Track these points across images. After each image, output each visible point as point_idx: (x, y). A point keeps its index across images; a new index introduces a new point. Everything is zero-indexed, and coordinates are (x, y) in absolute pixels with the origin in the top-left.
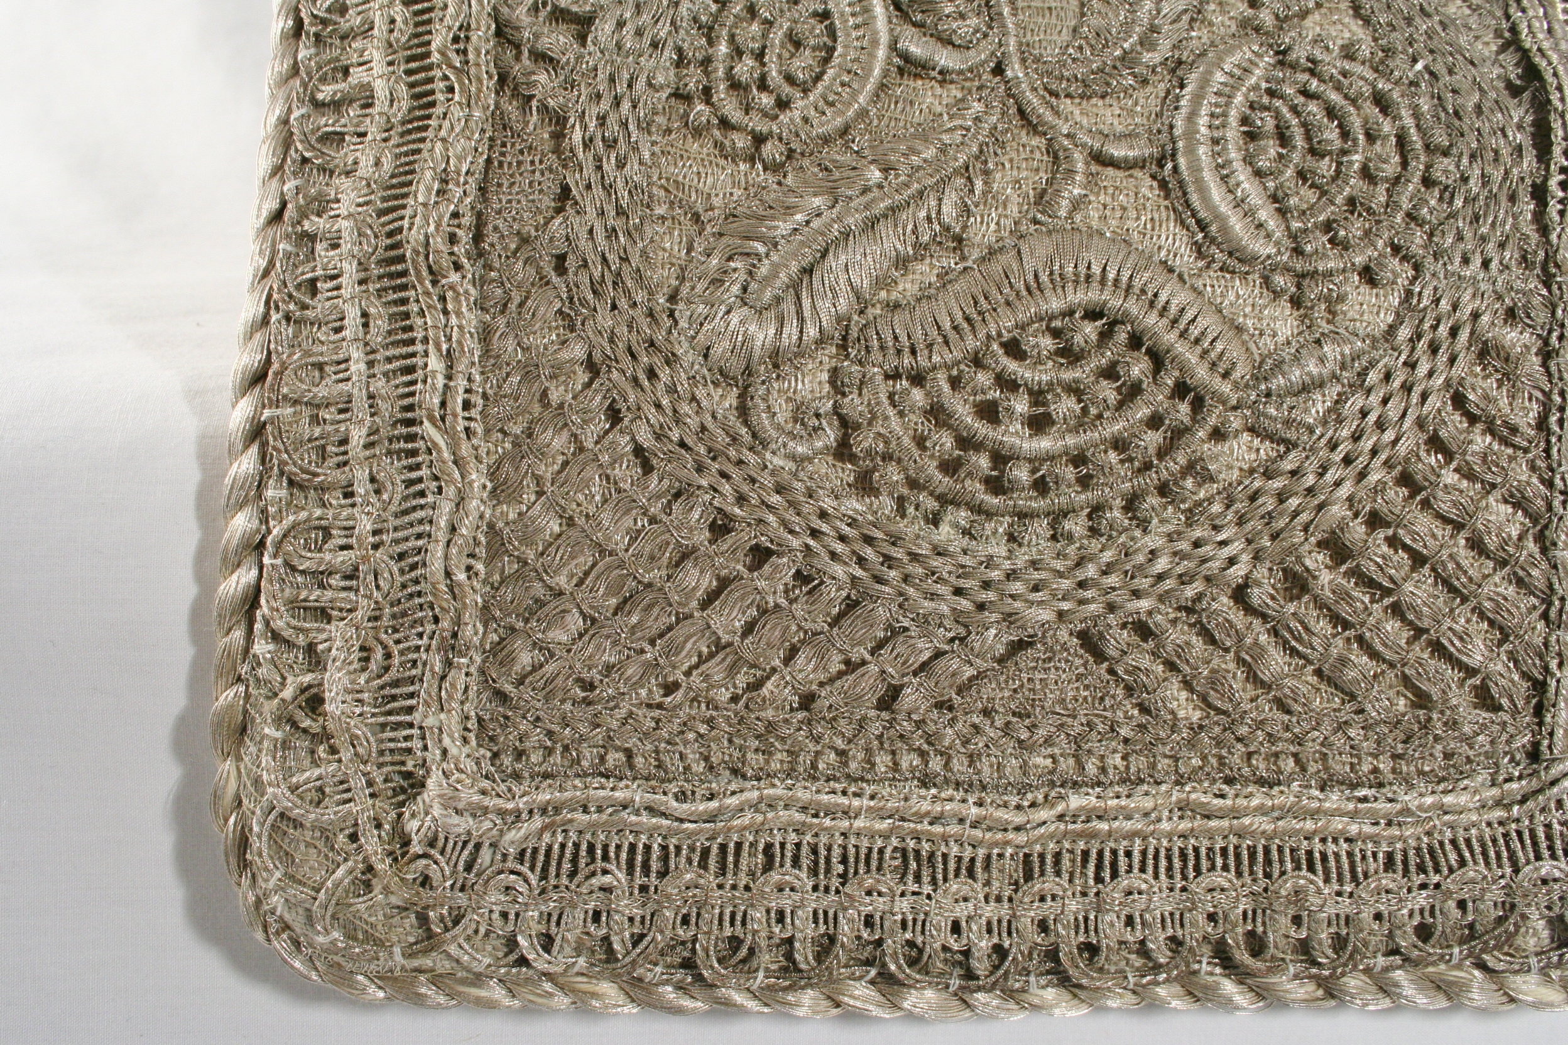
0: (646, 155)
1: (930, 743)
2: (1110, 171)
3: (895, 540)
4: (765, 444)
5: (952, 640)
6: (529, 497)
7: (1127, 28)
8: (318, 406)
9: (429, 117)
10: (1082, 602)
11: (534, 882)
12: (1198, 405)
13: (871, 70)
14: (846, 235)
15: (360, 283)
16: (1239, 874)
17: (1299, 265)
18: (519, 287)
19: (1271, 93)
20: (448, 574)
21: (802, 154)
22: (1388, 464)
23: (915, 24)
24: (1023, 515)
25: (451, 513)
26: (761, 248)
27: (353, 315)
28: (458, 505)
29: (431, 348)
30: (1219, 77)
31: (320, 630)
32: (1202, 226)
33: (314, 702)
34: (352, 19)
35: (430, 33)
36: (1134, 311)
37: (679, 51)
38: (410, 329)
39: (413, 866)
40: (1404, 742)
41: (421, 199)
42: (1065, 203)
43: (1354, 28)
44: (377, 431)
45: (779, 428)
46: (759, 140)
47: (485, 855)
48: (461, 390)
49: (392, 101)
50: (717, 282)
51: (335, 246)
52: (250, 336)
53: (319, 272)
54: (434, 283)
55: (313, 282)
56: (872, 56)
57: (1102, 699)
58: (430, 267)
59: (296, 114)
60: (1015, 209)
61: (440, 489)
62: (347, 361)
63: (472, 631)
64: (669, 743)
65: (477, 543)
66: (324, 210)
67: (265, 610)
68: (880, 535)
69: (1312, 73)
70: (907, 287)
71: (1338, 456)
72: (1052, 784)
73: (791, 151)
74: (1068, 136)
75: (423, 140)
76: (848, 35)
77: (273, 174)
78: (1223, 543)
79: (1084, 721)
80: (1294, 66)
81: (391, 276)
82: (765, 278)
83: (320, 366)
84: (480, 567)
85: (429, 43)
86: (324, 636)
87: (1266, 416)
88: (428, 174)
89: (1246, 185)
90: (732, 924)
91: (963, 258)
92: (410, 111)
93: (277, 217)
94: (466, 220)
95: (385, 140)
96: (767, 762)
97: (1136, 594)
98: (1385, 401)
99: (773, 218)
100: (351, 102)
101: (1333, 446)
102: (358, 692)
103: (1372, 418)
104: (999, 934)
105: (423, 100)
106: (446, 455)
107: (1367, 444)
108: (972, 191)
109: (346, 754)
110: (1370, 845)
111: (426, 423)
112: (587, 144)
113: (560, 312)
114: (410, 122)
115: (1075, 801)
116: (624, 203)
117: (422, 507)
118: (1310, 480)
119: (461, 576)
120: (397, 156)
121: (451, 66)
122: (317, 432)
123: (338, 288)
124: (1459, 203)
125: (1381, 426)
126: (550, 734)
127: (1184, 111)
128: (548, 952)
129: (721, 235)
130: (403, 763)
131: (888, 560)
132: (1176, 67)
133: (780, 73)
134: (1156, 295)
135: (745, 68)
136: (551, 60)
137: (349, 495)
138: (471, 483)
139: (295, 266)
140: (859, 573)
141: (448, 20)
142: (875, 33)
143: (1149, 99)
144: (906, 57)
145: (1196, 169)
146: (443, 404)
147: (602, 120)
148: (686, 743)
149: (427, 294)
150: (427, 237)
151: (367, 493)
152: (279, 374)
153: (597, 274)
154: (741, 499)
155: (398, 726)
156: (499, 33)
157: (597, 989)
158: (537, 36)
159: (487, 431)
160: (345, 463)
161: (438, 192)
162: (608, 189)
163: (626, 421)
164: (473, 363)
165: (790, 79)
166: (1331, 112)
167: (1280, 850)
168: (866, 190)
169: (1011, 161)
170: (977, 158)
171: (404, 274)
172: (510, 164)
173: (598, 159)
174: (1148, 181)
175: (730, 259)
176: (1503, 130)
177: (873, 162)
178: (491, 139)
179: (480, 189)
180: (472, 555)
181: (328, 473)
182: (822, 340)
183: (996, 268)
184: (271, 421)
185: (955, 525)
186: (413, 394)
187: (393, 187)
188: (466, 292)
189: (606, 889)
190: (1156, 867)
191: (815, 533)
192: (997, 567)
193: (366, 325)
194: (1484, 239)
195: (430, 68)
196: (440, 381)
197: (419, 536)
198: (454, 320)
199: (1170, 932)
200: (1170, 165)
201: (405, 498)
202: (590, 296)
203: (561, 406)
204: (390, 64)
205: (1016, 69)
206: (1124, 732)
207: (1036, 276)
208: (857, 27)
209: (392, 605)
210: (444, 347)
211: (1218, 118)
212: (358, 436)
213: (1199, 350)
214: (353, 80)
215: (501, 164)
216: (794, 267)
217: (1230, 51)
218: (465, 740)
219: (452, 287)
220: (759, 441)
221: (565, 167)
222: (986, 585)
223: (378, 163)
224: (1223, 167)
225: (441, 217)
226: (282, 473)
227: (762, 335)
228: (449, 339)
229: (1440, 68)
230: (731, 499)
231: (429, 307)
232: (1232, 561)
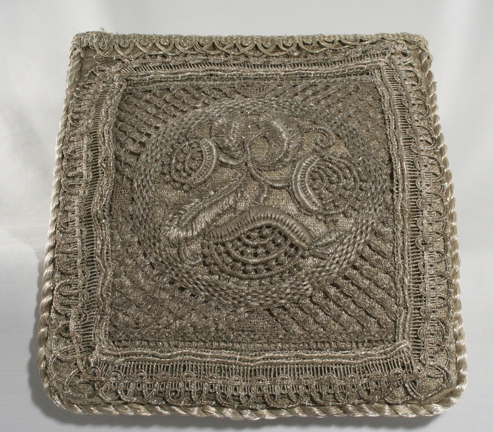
0: (154, 189)
1: (227, 339)
2: (276, 190)
3: (217, 285)
4: (183, 262)
5: (232, 311)
6: (123, 276)
7: (280, 152)
8: (69, 254)
9: (97, 180)
10: (267, 301)
11: (122, 374)
12: (297, 249)
13: (212, 166)
14: (204, 208)
15: (80, 222)
16: (313, 375)
17: (325, 213)
18: (120, 223)
19: (319, 168)
20: (102, 295)
21: (194, 188)
22: (348, 263)
23: (224, 153)
24: (252, 279)
25: (103, 280)
26: (182, 212)
27: (78, 230)
28: (104, 278)
29: (98, 238)
30: (304, 164)
31: (68, 310)
32: (299, 203)
33: (67, 329)
34: (77, 155)
35: (98, 158)
36: (279, 225)
37: (163, 162)
38: (93, 234)
39: (91, 371)
40: (357, 338)
41: (96, 201)
42: (262, 199)
43: (344, 149)
44: (84, 260)
45: (187, 258)
46: (183, 184)
47: (110, 367)
48: (105, 249)
49: (88, 176)
50: (171, 221)
51: (73, 214)
52: (50, 237)
53: (69, 220)
54: (99, 222)
55: (67, 222)
56: (212, 162)
57: (274, 327)
58: (98, 218)
59: (62, 180)
60: (250, 201)
61: (100, 274)
62: (76, 242)
63: (108, 310)
64: (158, 338)
65: (109, 288)
66: (70, 205)
67: (54, 305)
68: (213, 284)
69: (330, 162)
70: (221, 222)
71: (335, 262)
72: (261, 351)
73: (191, 187)
74: (263, 181)
75: (96, 186)
76: (206, 157)
77: (56, 196)
78: (305, 285)
79: (269, 333)
80: (325, 161)
81: (87, 221)
82: (183, 220)
83: (69, 244)
84: (110, 294)
85: (97, 161)
86: (69, 312)
87: (316, 252)
88: (98, 195)
89: (310, 192)
90: (175, 387)
91: (235, 214)
92: (93, 178)
93: (58, 206)
94: (107, 206)
95: (86, 186)
96: (184, 344)
97: (281, 299)
98: (348, 247)
99: (186, 205)
100: (77, 176)
101: (334, 259)
102: (78, 326)
103: (345, 251)
104: (248, 391)
105: (96, 176)
106: (102, 265)
107: (343, 258)
108: (238, 196)
109: (75, 341)
110: (349, 366)
111: (97, 257)
112: (138, 186)
113: (131, 229)
114: (93, 182)
115: (267, 355)
116: (148, 201)
117: (95, 278)
118: (328, 268)
119: (105, 296)
120: (89, 191)
121: (103, 167)
122: (68, 260)
123: (74, 224)
124: (369, 195)
125: (347, 253)
126: (127, 336)
127: (294, 174)
128: (126, 395)
129: (172, 209)
130: (89, 344)
131: (216, 291)
132: (294, 162)
133: (188, 167)
134: (286, 221)
135: (179, 166)
136: (129, 165)
137: (77, 276)
138: (108, 272)
139: (63, 219)
140: (207, 294)
141: (103, 155)
142: (213, 156)
143: (287, 170)
144: (221, 162)
145: (297, 189)
146: (101, 253)
147: (142, 180)
148: (163, 338)
149: (97, 225)
150: (97, 211)
151: (81, 275)
152: (59, 246)
153: (140, 220)
154: (177, 275)
155: (88, 334)
156: (116, 158)
157: (139, 407)
158: (126, 159)
159: (112, 259)
160: (75, 268)
161: (100, 200)
162: (144, 198)
163: (148, 256)
164: (109, 242)
165: (191, 169)
166: (335, 172)
167: (324, 368)
168: (210, 197)
169: (249, 188)
170: (239, 188)
171: (91, 220)
172: (118, 192)
173: (141, 190)
174: (286, 192)
175: (175, 215)
176: (381, 175)
177: (212, 190)
178: (114, 186)
179: (111, 199)
180: (108, 291)
181: (70, 270)
182: (198, 235)
183: (243, 216)
184: (57, 257)
185: (233, 282)
186: (93, 250)
187: (88, 198)
188: (107, 224)
189: (142, 377)
190: (290, 373)
191: (196, 284)
192: (244, 292)
193: (81, 233)
194: (375, 204)
195: (98, 168)
196: (100, 247)
197: (94, 286)
198: (104, 232)
199: (295, 392)
200: (291, 188)
201: (91, 277)
202: (139, 225)
203: (131, 253)
204: (87, 167)
205: (250, 165)
206: (280, 336)
207: (254, 217)
208: (209, 155)
209: (87, 304)
210: (101, 238)
211: (304, 175)
212: (79, 261)
213: (296, 235)
214: (77, 171)
215: (116, 192)
216: (191, 217)
217: (308, 157)
218: (105, 337)
219: (103, 223)
220: (182, 261)
221: (133, 193)
222: (241, 297)
223: (84, 192)
224: (304, 188)
225: (101, 206)
226: (59, 270)
227: (182, 234)
228: (103, 236)
229: (366, 160)
230: (174, 275)
231: (98, 228)
232: (307, 290)
